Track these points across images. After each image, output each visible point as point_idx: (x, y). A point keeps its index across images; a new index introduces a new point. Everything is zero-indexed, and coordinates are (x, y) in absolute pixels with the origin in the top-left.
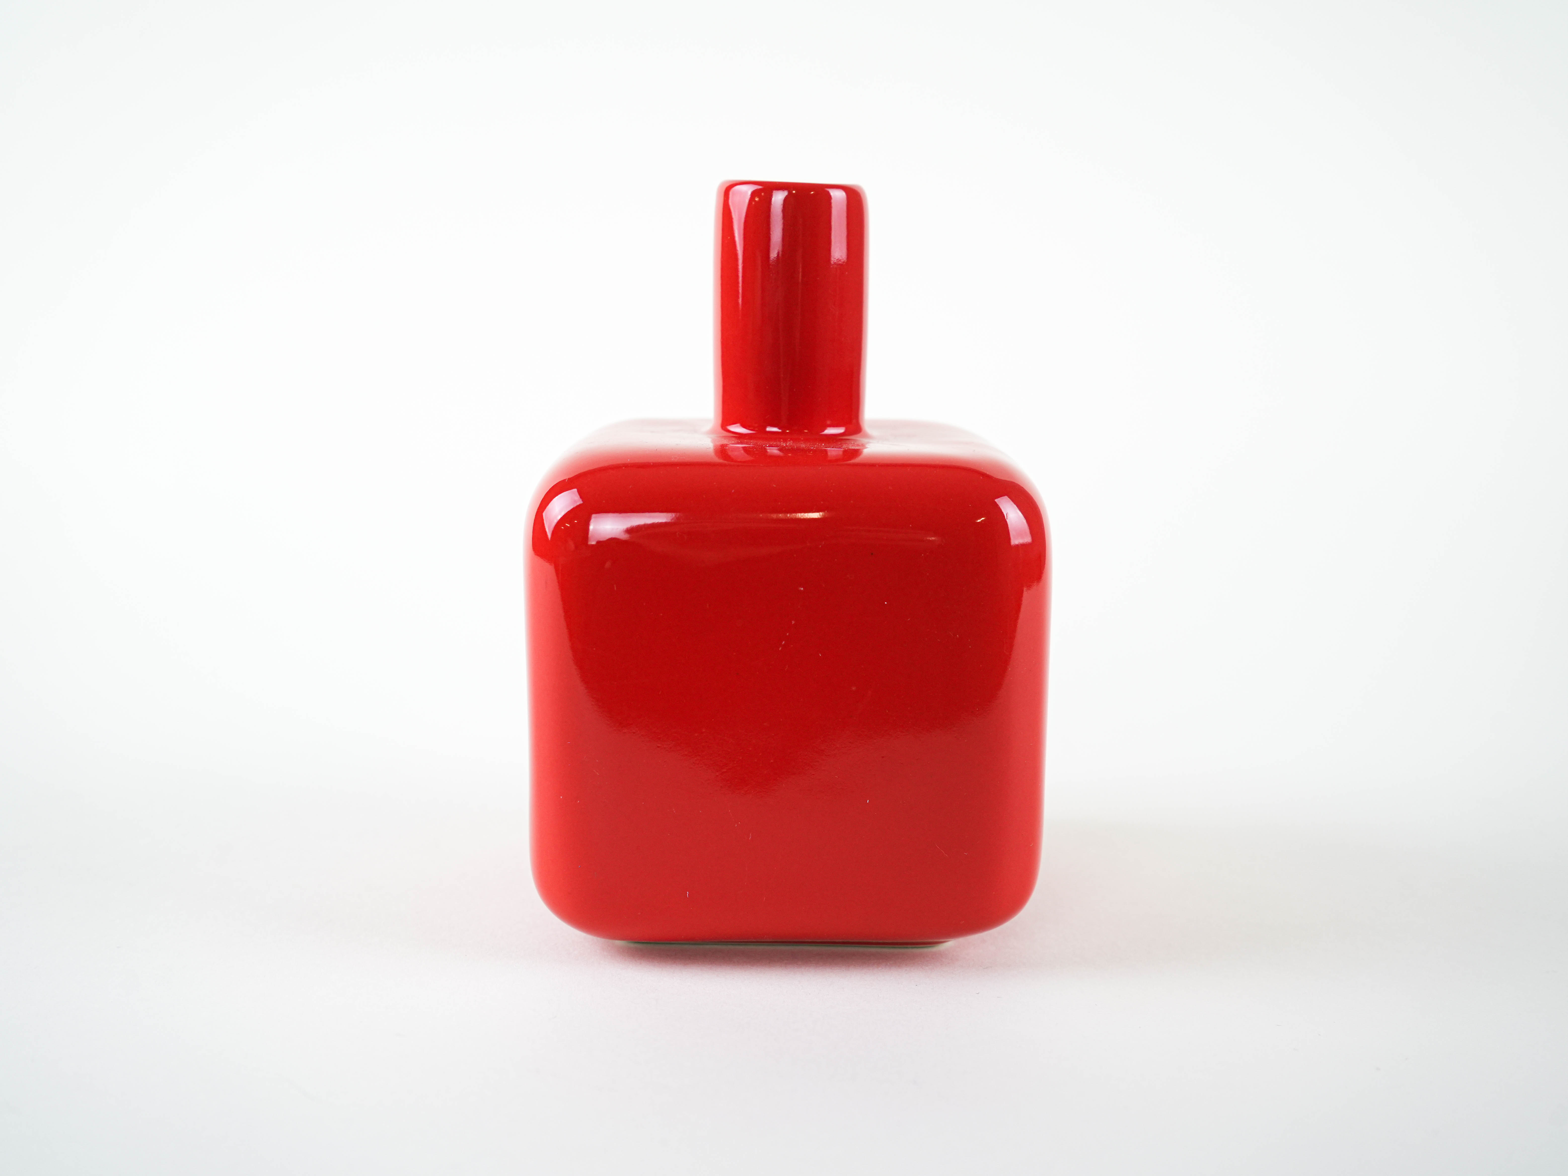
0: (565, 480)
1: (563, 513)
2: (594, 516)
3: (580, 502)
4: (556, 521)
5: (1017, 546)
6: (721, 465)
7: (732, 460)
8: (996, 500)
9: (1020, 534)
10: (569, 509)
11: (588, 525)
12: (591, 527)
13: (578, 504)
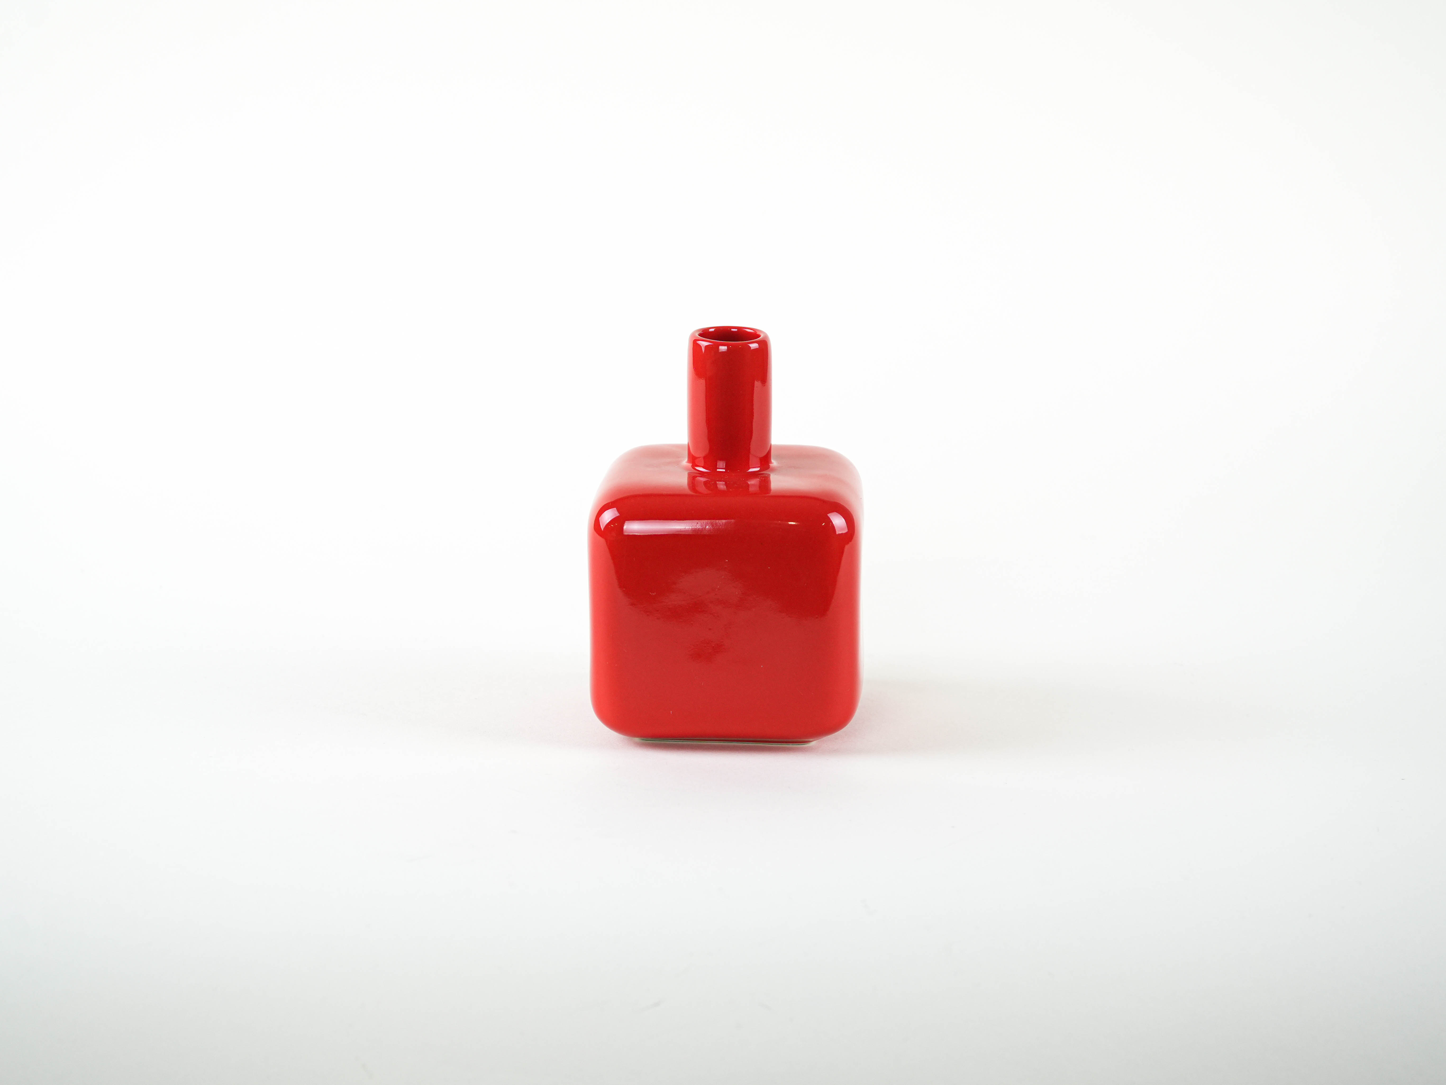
0: (609, 503)
1: (610, 520)
2: (626, 522)
3: (618, 515)
4: (606, 524)
5: (840, 535)
6: (692, 496)
7: (700, 493)
8: (828, 515)
9: (842, 529)
10: (613, 518)
11: (623, 526)
12: (625, 527)
13: (617, 515)
